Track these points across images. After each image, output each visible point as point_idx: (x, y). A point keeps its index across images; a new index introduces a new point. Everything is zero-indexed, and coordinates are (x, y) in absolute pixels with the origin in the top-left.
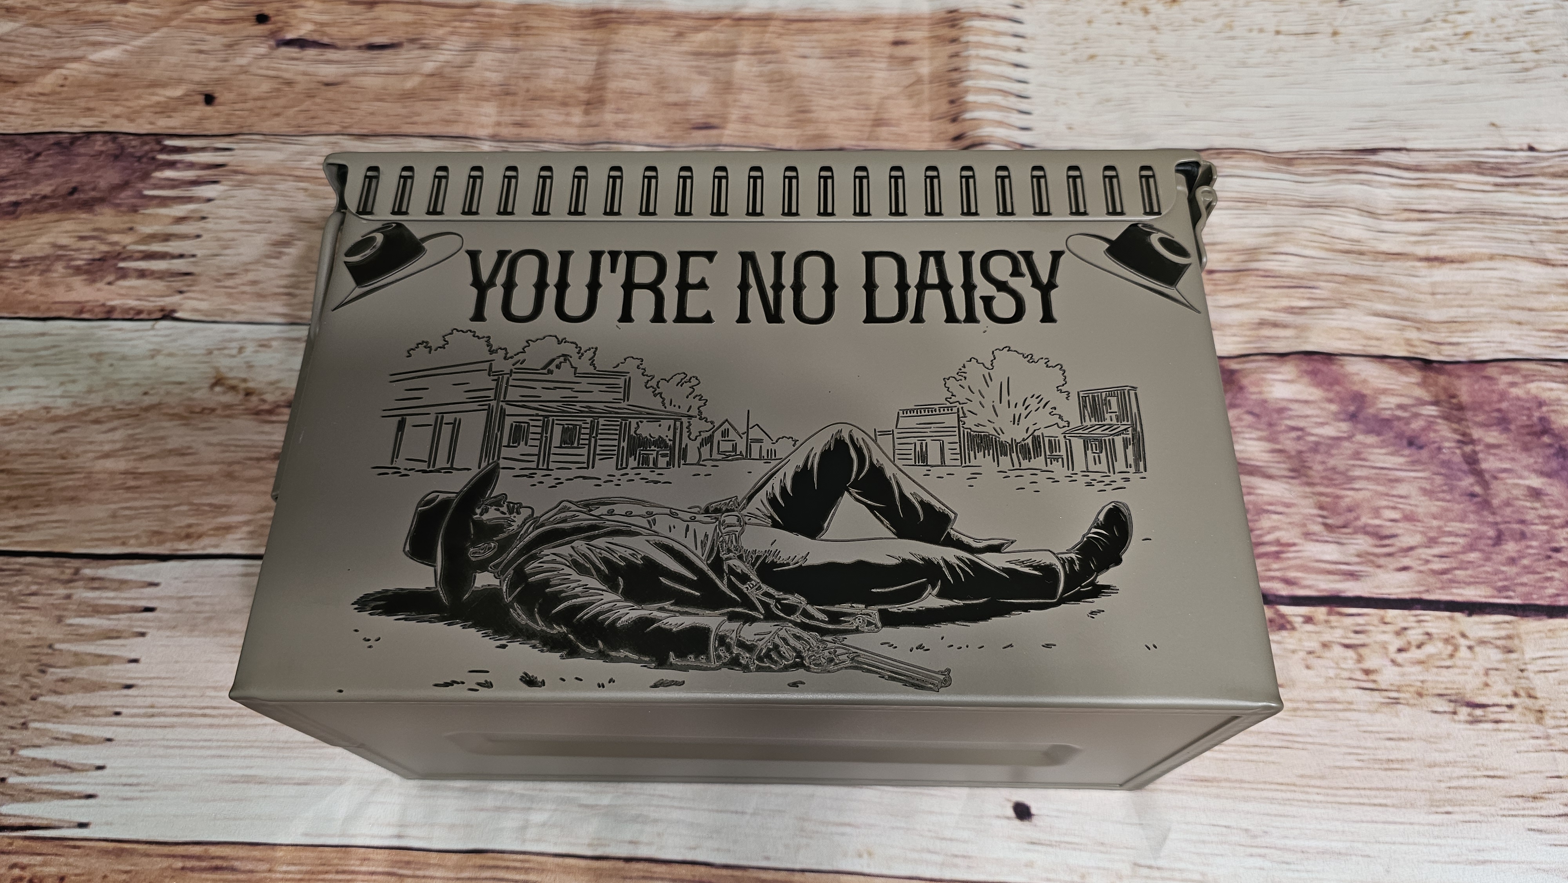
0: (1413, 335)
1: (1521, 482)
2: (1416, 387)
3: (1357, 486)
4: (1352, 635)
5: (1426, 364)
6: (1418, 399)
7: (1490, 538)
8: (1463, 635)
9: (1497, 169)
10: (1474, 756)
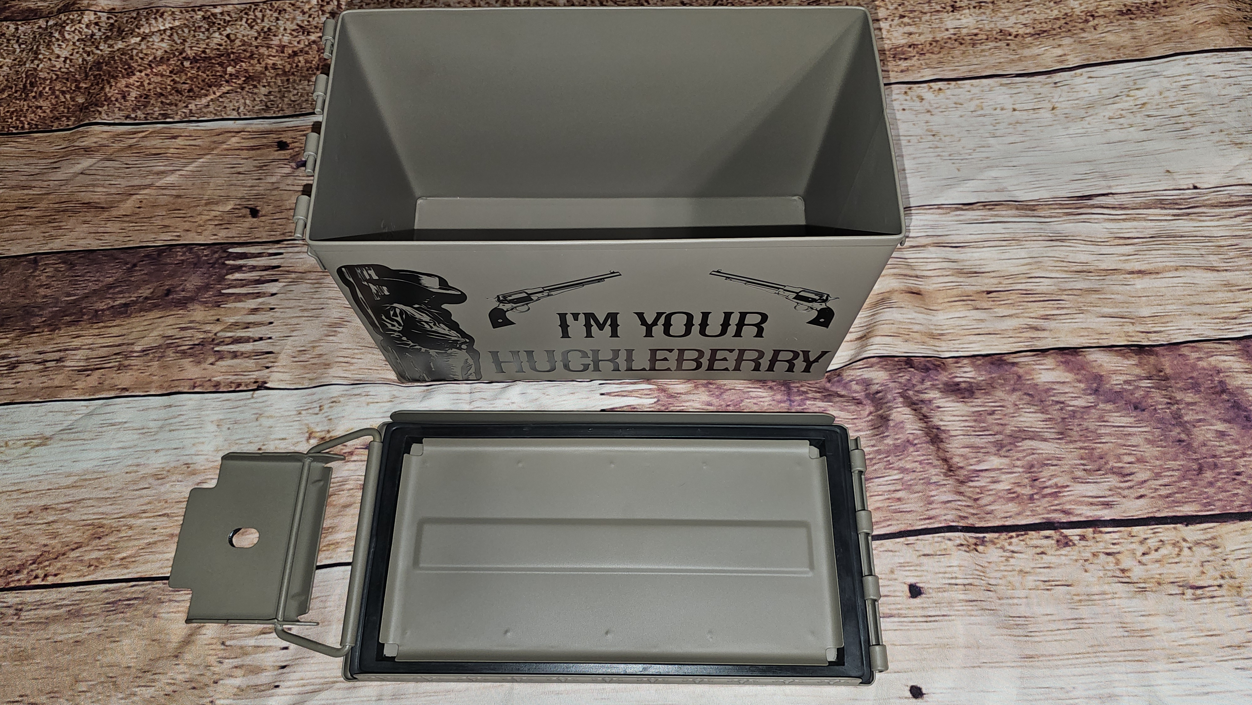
0: (1130, 328)
1: (1212, 427)
2: (1135, 367)
3: (1104, 441)
4: (1112, 546)
5: (1140, 350)
6: (1137, 376)
7: (1194, 470)
8: (1185, 540)
9: (1174, 204)
10: (1200, 622)
